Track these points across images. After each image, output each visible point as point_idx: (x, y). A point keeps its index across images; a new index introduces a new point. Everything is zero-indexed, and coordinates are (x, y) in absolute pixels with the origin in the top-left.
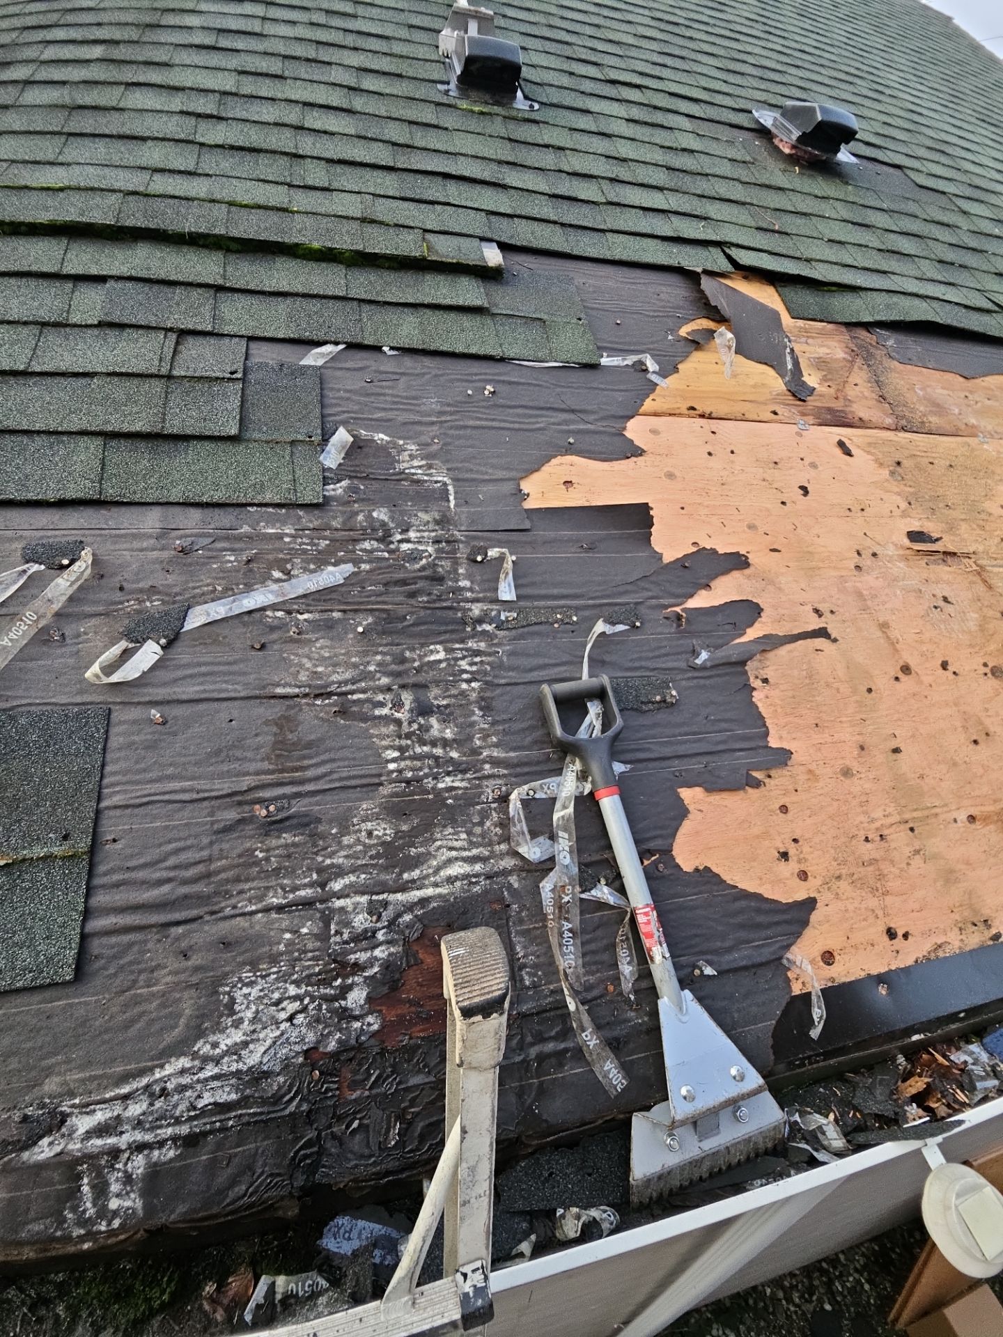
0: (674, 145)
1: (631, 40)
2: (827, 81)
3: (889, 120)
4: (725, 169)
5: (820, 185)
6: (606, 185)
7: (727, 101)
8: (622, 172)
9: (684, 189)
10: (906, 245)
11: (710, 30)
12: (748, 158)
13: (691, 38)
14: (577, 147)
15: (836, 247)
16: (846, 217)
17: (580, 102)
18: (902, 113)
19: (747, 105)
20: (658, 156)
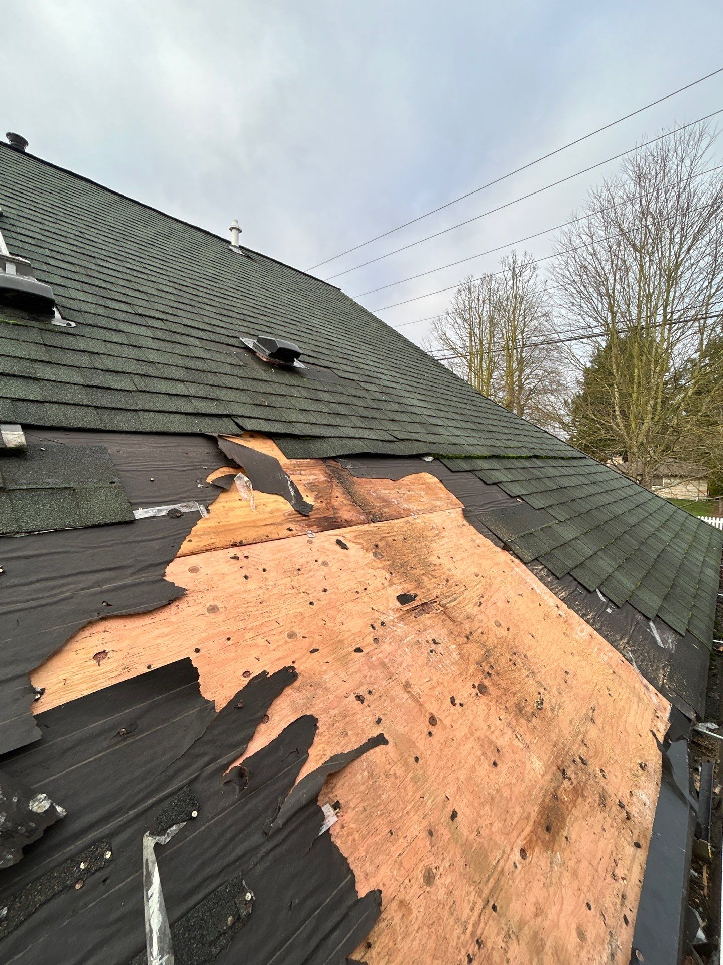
0: (190, 355)
1: (154, 292)
2: (281, 323)
3: (318, 344)
4: (228, 369)
5: (287, 379)
6: (136, 379)
7: (223, 331)
8: (151, 371)
9: (200, 381)
10: (342, 409)
11: (209, 292)
12: (241, 364)
13: (196, 295)
14: (111, 353)
15: (304, 413)
16: (306, 396)
17: (112, 325)
18: (323, 340)
19: (237, 334)
20: (179, 361)
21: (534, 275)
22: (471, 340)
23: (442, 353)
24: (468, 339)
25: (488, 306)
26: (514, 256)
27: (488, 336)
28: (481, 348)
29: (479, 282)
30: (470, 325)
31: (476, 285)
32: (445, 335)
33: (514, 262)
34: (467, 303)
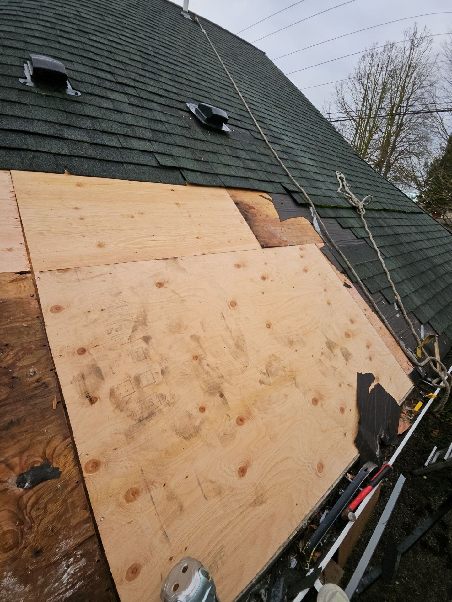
0: (153, 118)
2: (216, 88)
4: (178, 131)
5: (217, 139)
6: (121, 139)
7: (175, 97)
8: (129, 132)
9: (160, 140)
12: (187, 126)
13: (156, 63)
14: (104, 117)
15: (227, 167)
16: (230, 154)
17: (103, 93)
19: (185, 100)
20: (146, 123)
21: (429, 48)
22: (363, 105)
23: (337, 115)
24: (360, 104)
25: (384, 73)
26: (415, 27)
27: (378, 101)
28: (370, 113)
29: (382, 49)
30: (365, 90)
31: (379, 52)
32: (343, 99)
33: (415, 34)
34: (367, 68)
